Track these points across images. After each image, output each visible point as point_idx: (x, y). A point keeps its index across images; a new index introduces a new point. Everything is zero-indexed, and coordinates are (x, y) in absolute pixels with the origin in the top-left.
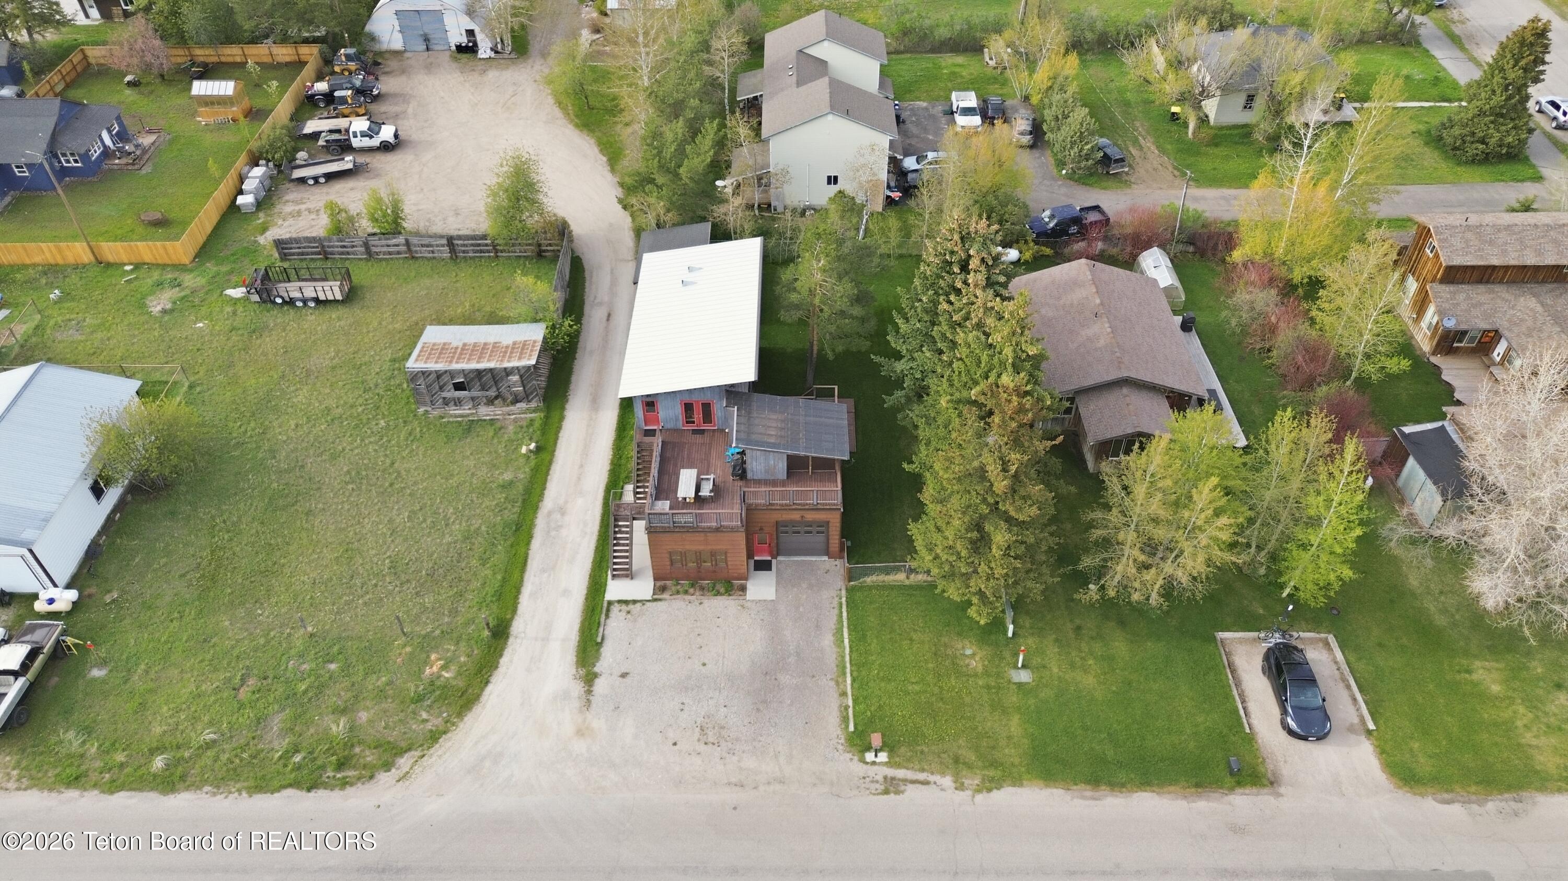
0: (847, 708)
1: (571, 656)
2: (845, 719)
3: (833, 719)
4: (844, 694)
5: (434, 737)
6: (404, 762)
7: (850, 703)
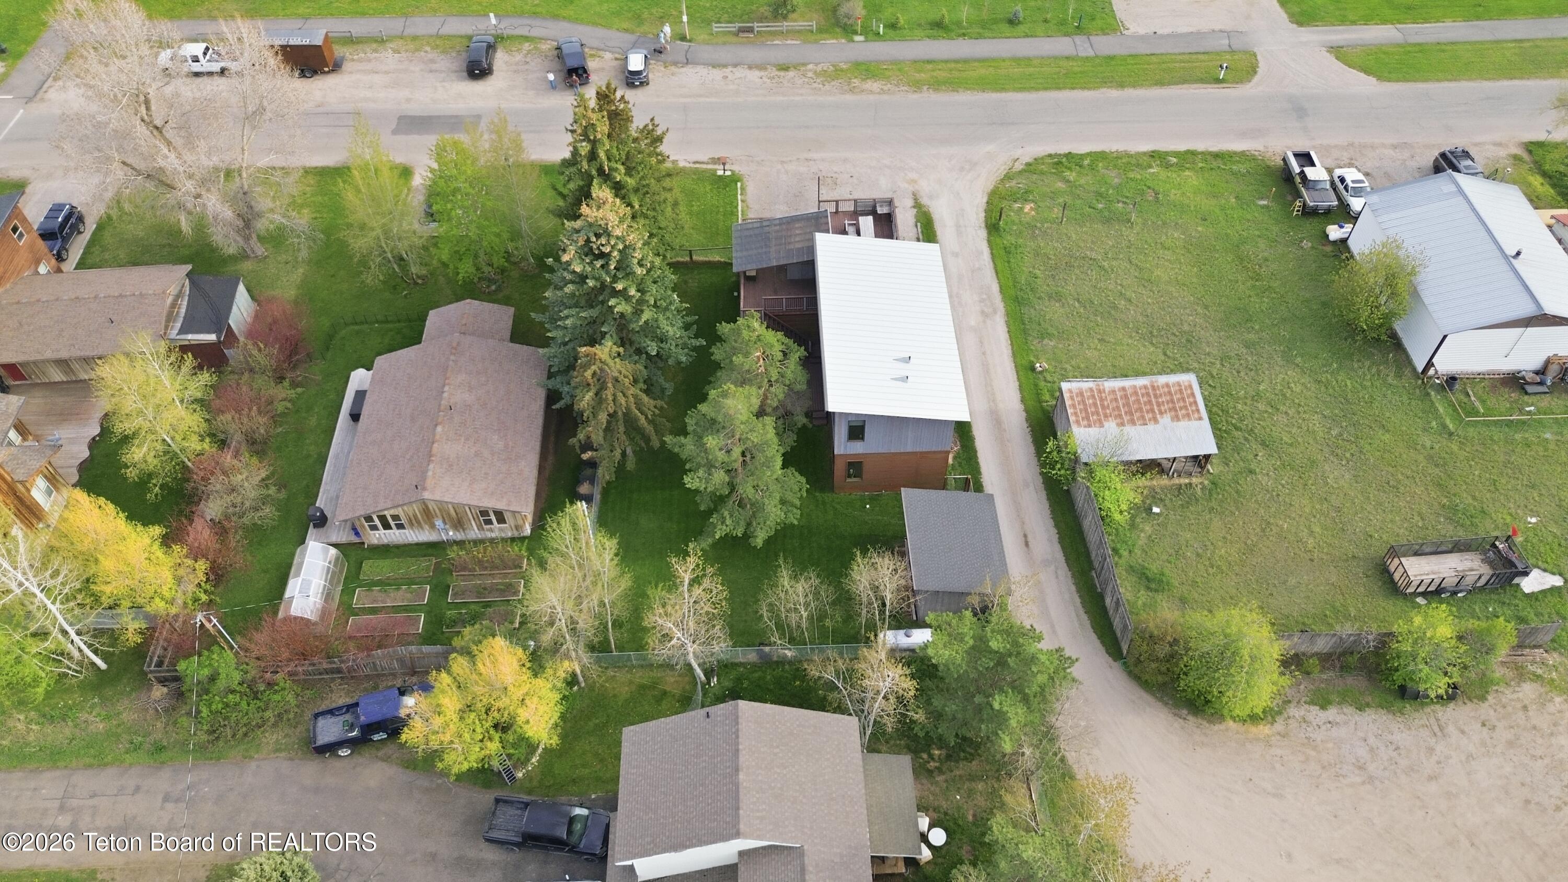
0: (741, 194)
1: (936, 217)
2: (742, 189)
3: (751, 188)
4: (742, 201)
5: (1008, 177)
6: (1019, 167)
7: (739, 197)
